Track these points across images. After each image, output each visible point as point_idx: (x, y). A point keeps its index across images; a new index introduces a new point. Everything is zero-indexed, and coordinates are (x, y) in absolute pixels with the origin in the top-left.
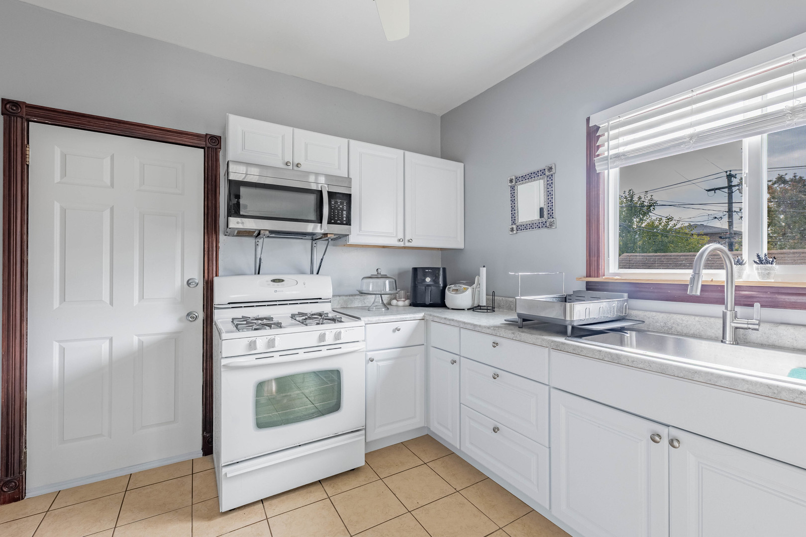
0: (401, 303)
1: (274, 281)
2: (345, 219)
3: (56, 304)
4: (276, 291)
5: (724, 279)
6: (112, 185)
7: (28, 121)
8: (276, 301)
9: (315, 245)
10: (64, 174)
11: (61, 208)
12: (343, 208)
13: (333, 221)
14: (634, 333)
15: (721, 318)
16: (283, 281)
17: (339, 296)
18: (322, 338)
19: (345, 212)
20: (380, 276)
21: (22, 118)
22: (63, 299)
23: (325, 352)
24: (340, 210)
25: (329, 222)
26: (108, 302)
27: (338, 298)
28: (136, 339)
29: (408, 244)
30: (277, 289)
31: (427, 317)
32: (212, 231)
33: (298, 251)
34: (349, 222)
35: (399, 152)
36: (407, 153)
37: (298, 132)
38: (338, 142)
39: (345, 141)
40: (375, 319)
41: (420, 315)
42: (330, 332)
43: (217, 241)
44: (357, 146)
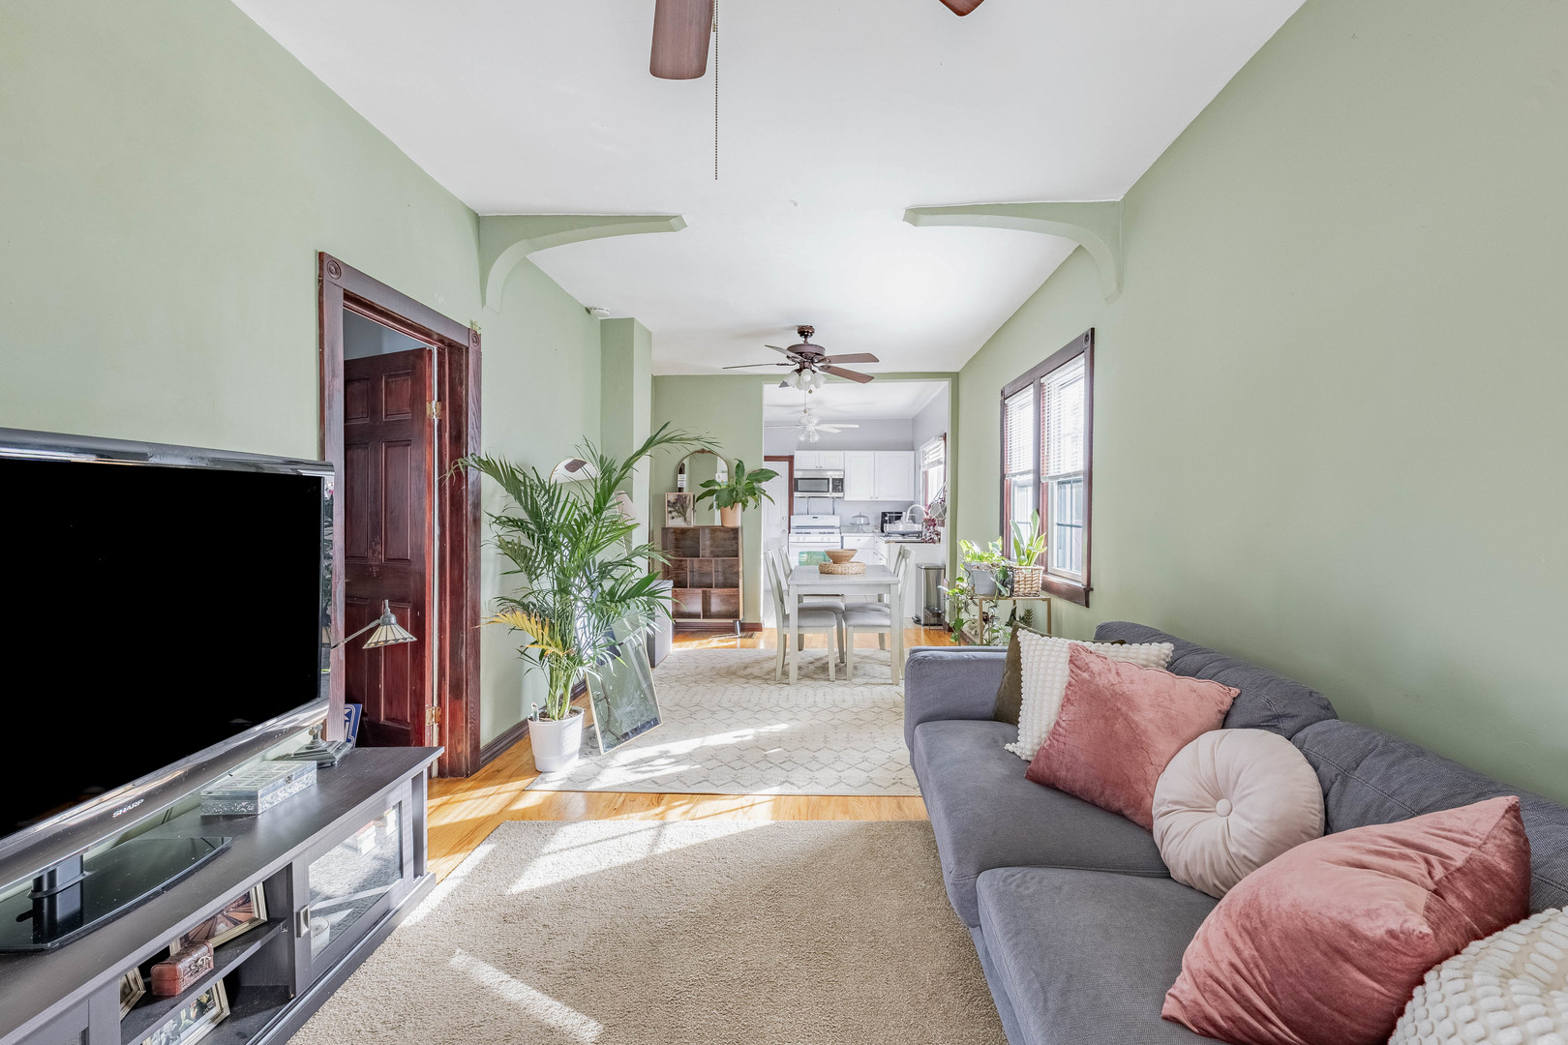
1: (814, 517)
4: (814, 522)
8: (816, 526)
9: (835, 501)
13: (835, 491)
16: (817, 518)
19: (841, 487)
25: (833, 491)
27: (846, 526)
30: (816, 522)
31: (875, 537)
32: (791, 496)
33: (827, 504)
34: (842, 491)
35: (872, 452)
36: (877, 453)
37: (822, 452)
38: (840, 453)
39: (843, 452)
40: (848, 534)
41: (871, 534)
42: (826, 538)
43: (793, 501)
44: (849, 453)
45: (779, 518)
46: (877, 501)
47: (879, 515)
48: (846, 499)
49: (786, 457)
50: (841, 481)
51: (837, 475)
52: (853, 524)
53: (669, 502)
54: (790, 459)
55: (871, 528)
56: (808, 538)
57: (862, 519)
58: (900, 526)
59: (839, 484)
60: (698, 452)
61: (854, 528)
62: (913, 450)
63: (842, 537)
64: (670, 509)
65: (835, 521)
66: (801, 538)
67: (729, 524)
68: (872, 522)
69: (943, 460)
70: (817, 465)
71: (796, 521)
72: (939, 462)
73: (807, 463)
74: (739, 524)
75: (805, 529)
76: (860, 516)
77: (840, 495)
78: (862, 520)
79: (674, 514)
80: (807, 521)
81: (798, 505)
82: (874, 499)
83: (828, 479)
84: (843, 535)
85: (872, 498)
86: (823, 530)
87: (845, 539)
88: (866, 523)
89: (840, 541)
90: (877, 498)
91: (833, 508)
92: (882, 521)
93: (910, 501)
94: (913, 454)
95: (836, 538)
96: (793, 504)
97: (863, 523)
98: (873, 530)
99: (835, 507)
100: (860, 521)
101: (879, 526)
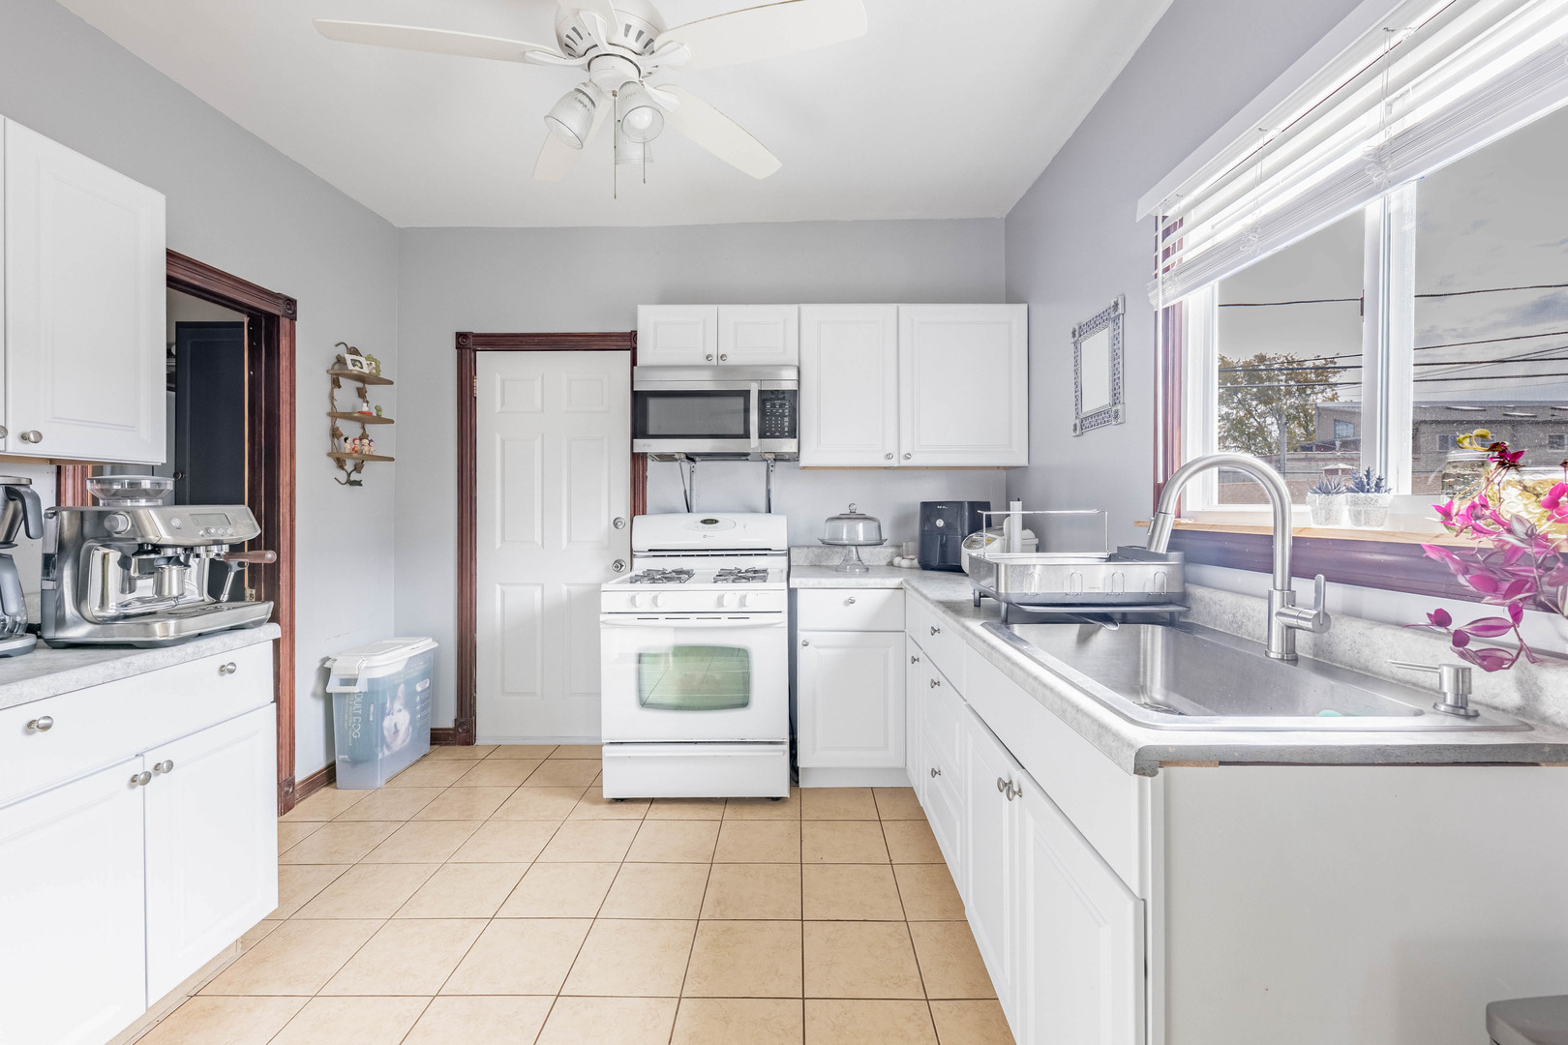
0: (905, 563)
1: (705, 522)
2: (786, 429)
3: (498, 545)
4: (705, 536)
5: (1271, 524)
6: (543, 410)
7: (475, 351)
8: (708, 550)
9: (772, 469)
10: (503, 404)
11: (502, 438)
12: (783, 413)
13: (768, 434)
14: (1159, 629)
15: (1265, 598)
16: (716, 521)
17: (808, 547)
18: (720, 601)
19: (786, 419)
20: (854, 516)
21: (469, 348)
22: (503, 539)
23: (725, 621)
24: (779, 416)
25: (763, 435)
26: (540, 544)
27: (805, 550)
28: (565, 588)
30: (708, 534)
31: (905, 585)
32: (637, 454)
33: (748, 478)
34: (793, 433)
35: (892, 308)
36: (904, 308)
37: (724, 308)
38: (784, 314)
39: (794, 307)
40: (812, 582)
41: (895, 582)
42: (733, 594)
43: (645, 470)
44: (814, 313)
45: (605, 523)
46: (913, 462)
47: (918, 508)
48: (804, 461)
49: (622, 336)
50: (790, 398)
52: (831, 545)
54: (627, 342)
55: (888, 555)
56: (671, 596)
57: (860, 526)
59: (781, 411)
61: (829, 554)
62: (1011, 297)
63: (792, 593)
65: (772, 531)
66: (645, 594)
70: (711, 351)
71: (651, 532)
73: (678, 344)
75: (674, 562)
76: (853, 516)
77: (788, 446)
78: (861, 531)
80: (683, 531)
81: (662, 482)
82: (893, 462)
83: (746, 394)
84: (795, 582)
85: (889, 456)
86: (730, 563)
87: (802, 597)
88: (874, 537)
89: (785, 608)
90: (907, 457)
91: (768, 492)
92: (923, 534)
93: (1023, 461)
94: (1024, 307)
95: (770, 596)
96: (645, 478)
97: (861, 538)
98: (897, 560)
99: (773, 487)
100: (852, 531)
101: (913, 546)
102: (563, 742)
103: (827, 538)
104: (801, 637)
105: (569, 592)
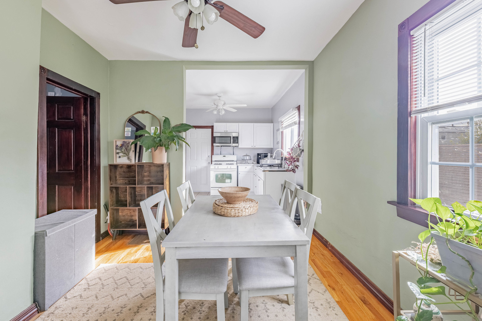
1: (223, 156)
6: (196, 138)
8: (224, 161)
9: (234, 148)
13: (234, 143)
16: (225, 156)
17: (240, 160)
18: (227, 167)
19: (237, 141)
22: (190, 159)
23: (228, 170)
26: (196, 159)
29: (255, 147)
30: (224, 158)
31: (254, 165)
32: (212, 146)
33: (230, 150)
34: (238, 143)
35: (252, 124)
36: (255, 124)
37: (227, 124)
38: (236, 124)
39: (238, 124)
40: (240, 165)
41: (252, 165)
42: (229, 166)
43: (213, 148)
44: (241, 124)
45: (207, 156)
46: (256, 147)
47: (257, 154)
48: (239, 147)
49: (210, 126)
50: (237, 138)
51: (235, 135)
52: (243, 160)
53: (117, 146)
54: (212, 127)
55: (252, 161)
56: (220, 167)
57: (248, 157)
58: (268, 161)
59: (236, 139)
60: (139, 112)
61: (243, 161)
62: (272, 122)
64: (118, 151)
65: (234, 158)
66: (217, 166)
67: (157, 161)
68: (252, 158)
69: (298, 122)
70: (225, 130)
71: (215, 158)
72: (295, 123)
73: (220, 129)
74: (165, 161)
75: (219, 162)
76: (247, 155)
77: (236, 145)
78: (248, 158)
79: (121, 154)
80: (220, 158)
81: (216, 150)
82: (253, 147)
83: (231, 137)
84: (238, 165)
85: (252, 146)
86: (228, 163)
87: (239, 167)
88: (250, 159)
89: (237, 168)
90: (255, 146)
91: (233, 152)
92: (257, 158)
93: (273, 147)
94: (273, 124)
95: (234, 166)
96: (213, 149)
97: (248, 159)
98: (254, 162)
99: (234, 151)
100: (247, 158)
101: (256, 160)
102: (200, 192)
103: (243, 159)
104: (239, 173)
105: (201, 168)
